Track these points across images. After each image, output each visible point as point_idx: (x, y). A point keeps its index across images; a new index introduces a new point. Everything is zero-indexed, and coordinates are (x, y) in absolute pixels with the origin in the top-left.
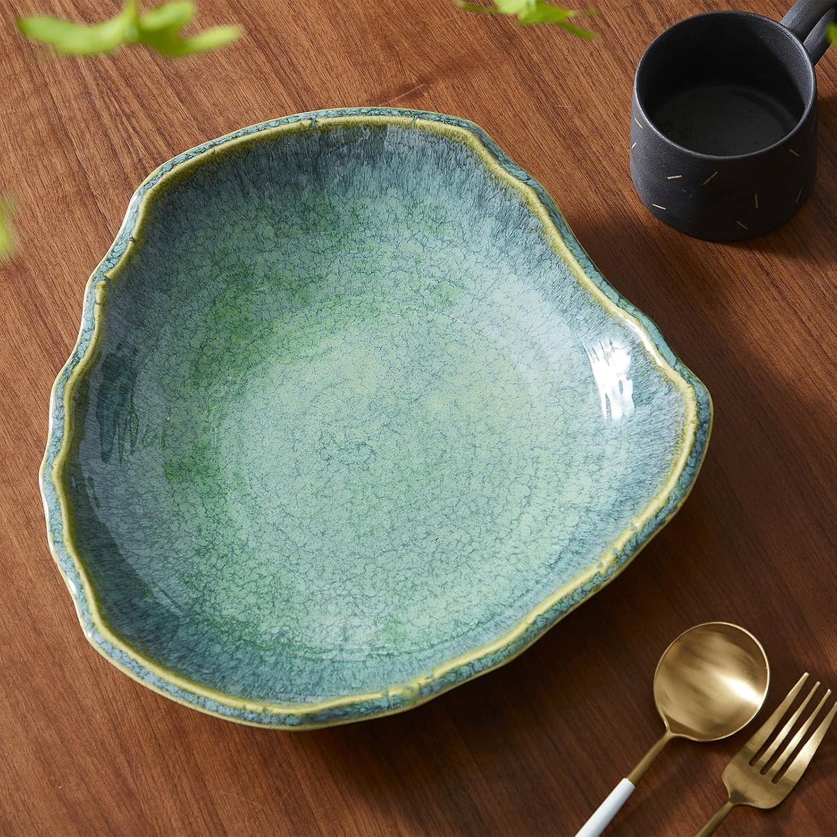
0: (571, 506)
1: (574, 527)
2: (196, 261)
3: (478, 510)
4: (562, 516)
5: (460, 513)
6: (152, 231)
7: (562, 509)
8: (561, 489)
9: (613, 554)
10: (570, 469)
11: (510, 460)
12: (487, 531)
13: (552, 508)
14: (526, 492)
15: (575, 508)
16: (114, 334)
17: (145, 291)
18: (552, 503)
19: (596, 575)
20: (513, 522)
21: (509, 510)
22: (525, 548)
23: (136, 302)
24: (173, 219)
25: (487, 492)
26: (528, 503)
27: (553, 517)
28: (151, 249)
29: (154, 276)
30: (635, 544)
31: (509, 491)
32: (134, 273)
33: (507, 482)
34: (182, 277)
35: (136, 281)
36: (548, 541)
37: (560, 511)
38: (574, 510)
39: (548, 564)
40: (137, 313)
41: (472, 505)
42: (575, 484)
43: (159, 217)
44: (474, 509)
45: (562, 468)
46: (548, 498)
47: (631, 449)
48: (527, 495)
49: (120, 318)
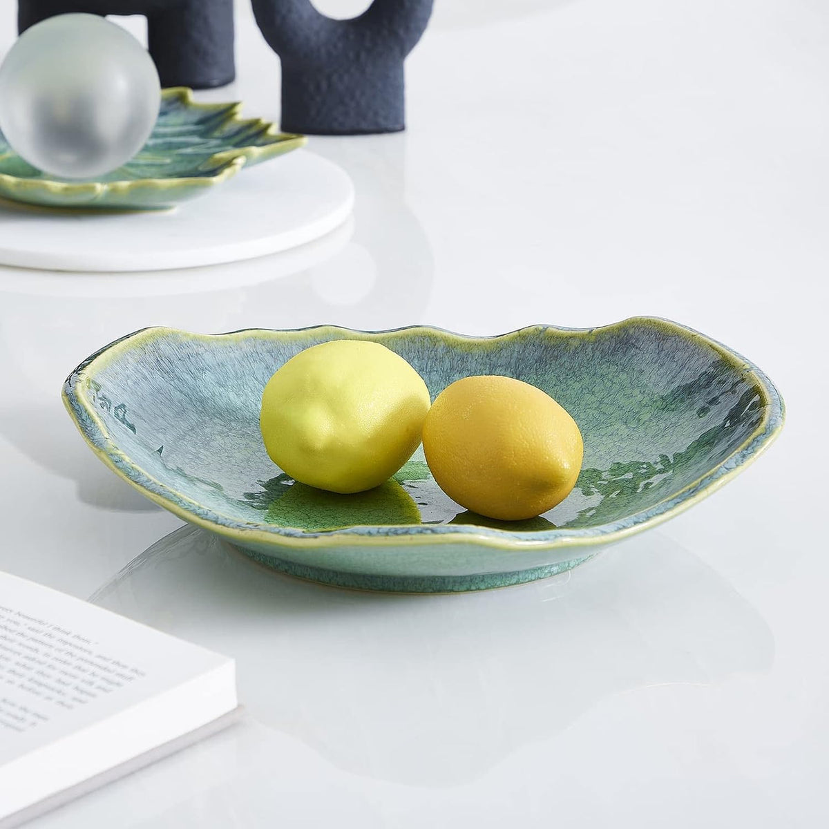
2: (596, 389)
6: (606, 340)
16: (498, 355)
17: (550, 364)
23: (536, 362)
24: (625, 349)
28: (590, 349)
29: (567, 364)
32: (563, 347)
34: (577, 386)
35: (556, 353)
40: (526, 367)
43: (621, 338)
49: (515, 355)
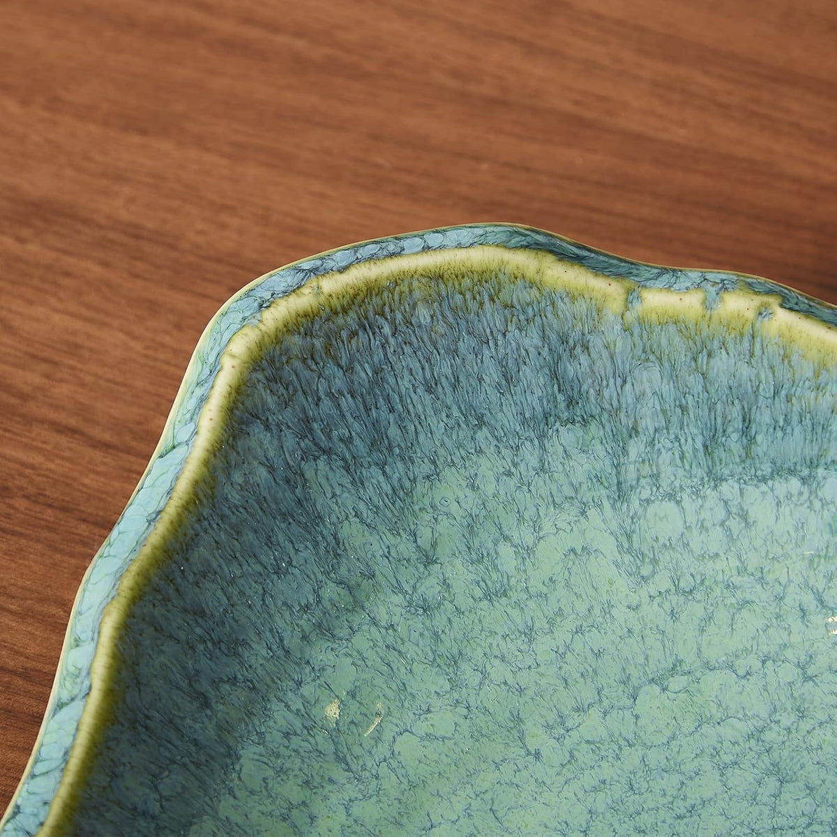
0: (629, 551)
1: (678, 502)
3: (768, 773)
4: (665, 558)
5: (805, 805)
7: (646, 570)
8: (597, 611)
9: (722, 300)
10: (537, 625)
11: (595, 789)
12: (802, 714)
13: (658, 600)
14: (650, 698)
15: (629, 537)
18: (645, 609)
19: (791, 309)
20: (741, 672)
21: (720, 705)
22: (791, 589)
25: (709, 784)
26: (673, 670)
27: (675, 581)
30: (666, 277)
31: (673, 737)
33: (655, 758)
36: (746, 542)
37: (654, 573)
38: (635, 538)
39: (805, 490)
41: (765, 794)
42: (567, 585)
44: (772, 783)
45: (544, 645)
46: (637, 629)
47: (427, 468)
48: (657, 689)
